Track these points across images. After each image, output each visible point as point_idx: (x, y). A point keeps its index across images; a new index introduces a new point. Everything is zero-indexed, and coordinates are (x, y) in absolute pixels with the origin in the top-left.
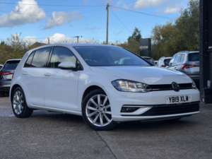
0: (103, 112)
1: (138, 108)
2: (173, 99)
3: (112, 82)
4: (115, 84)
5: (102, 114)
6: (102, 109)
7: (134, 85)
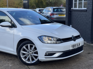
0: (32, 54)
1: (55, 53)
2: (74, 46)
3: (38, 37)
4: (40, 38)
5: (31, 56)
6: (31, 52)
7: (52, 39)
